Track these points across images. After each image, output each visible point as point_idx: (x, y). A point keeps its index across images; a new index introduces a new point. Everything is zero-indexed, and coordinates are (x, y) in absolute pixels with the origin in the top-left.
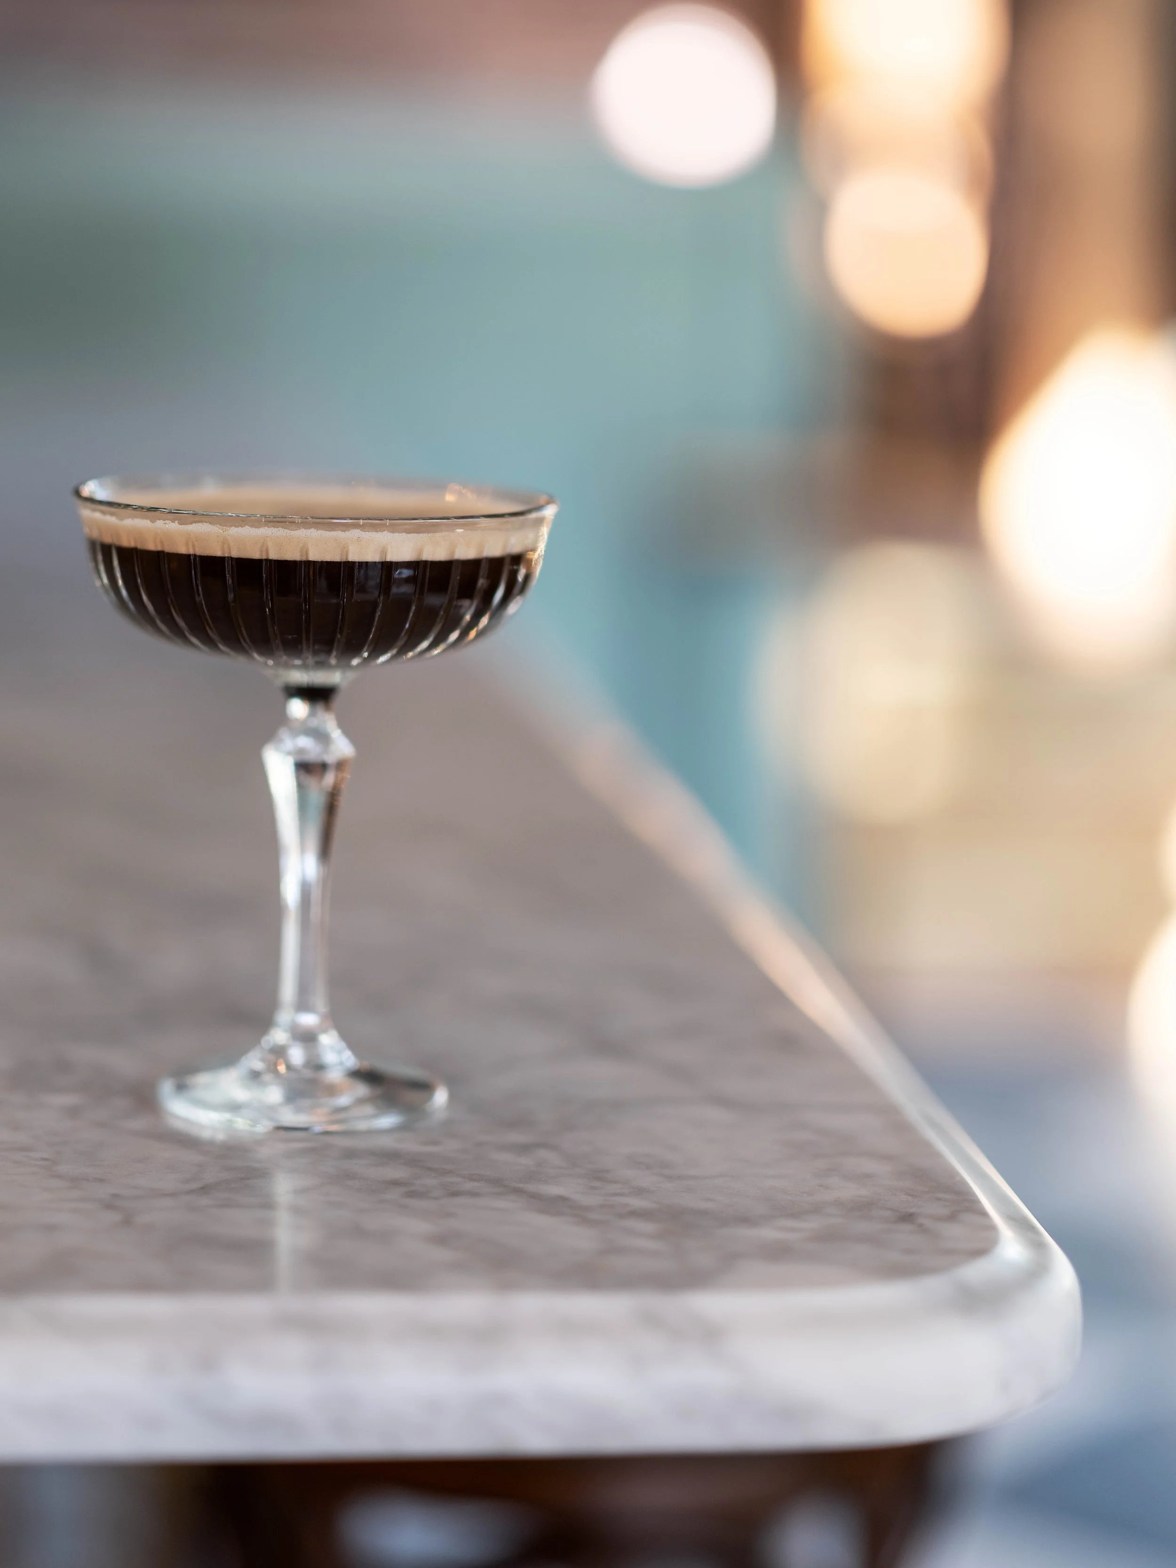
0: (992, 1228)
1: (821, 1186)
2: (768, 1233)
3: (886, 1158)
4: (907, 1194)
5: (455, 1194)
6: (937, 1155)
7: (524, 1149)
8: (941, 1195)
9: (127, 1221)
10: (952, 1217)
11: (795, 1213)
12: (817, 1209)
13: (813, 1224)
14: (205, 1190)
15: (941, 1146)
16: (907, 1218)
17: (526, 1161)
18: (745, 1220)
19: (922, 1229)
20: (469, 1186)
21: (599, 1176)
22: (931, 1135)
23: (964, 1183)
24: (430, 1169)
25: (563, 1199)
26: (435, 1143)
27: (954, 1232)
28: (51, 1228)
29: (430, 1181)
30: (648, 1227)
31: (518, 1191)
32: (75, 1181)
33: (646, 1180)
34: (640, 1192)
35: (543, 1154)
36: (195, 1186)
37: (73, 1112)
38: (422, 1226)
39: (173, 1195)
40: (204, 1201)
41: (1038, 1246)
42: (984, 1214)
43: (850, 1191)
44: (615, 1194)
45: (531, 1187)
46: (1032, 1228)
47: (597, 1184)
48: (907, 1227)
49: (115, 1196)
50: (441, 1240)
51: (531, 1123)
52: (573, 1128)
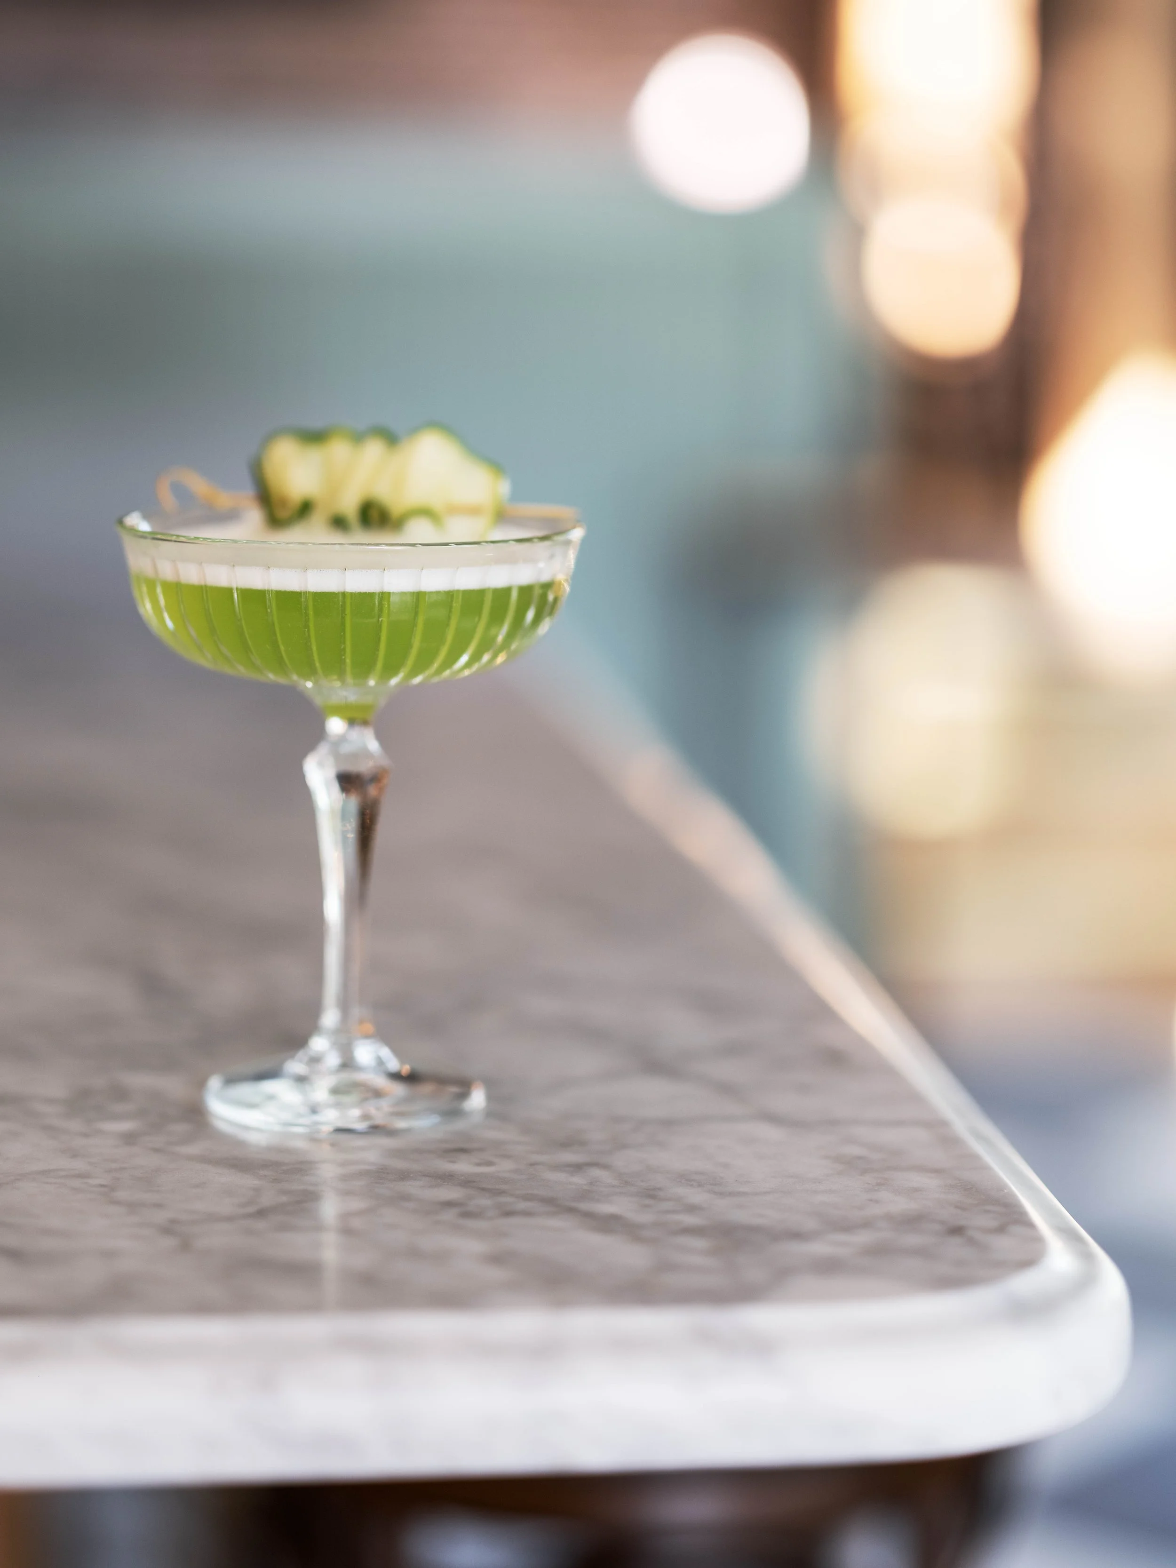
0: (1038, 1240)
1: (871, 1200)
2: (819, 1248)
3: (937, 1171)
4: (957, 1207)
5: (509, 1214)
6: (986, 1168)
7: (578, 1168)
8: (988, 1208)
9: (186, 1246)
10: (1001, 1229)
11: (846, 1227)
12: (867, 1224)
13: (863, 1238)
14: (261, 1213)
15: (988, 1159)
16: (957, 1231)
17: (578, 1180)
18: (797, 1235)
19: (972, 1242)
20: (522, 1205)
21: (651, 1194)
22: (978, 1148)
23: (1013, 1196)
24: (483, 1189)
25: (615, 1218)
26: (490, 1164)
27: (1003, 1244)
28: (109, 1255)
29: (484, 1201)
30: (700, 1243)
31: (571, 1210)
32: (133, 1207)
33: (697, 1196)
34: (692, 1209)
35: (596, 1172)
36: (251, 1209)
37: (129, 1139)
38: (475, 1246)
39: (230, 1219)
40: (260, 1225)
41: (1087, 1256)
42: (1030, 1225)
43: (900, 1205)
44: (668, 1212)
45: (584, 1206)
46: (1079, 1239)
47: (648, 1201)
48: (956, 1240)
49: (173, 1221)
50: (497, 1259)
51: (582, 1143)
52: (624, 1146)
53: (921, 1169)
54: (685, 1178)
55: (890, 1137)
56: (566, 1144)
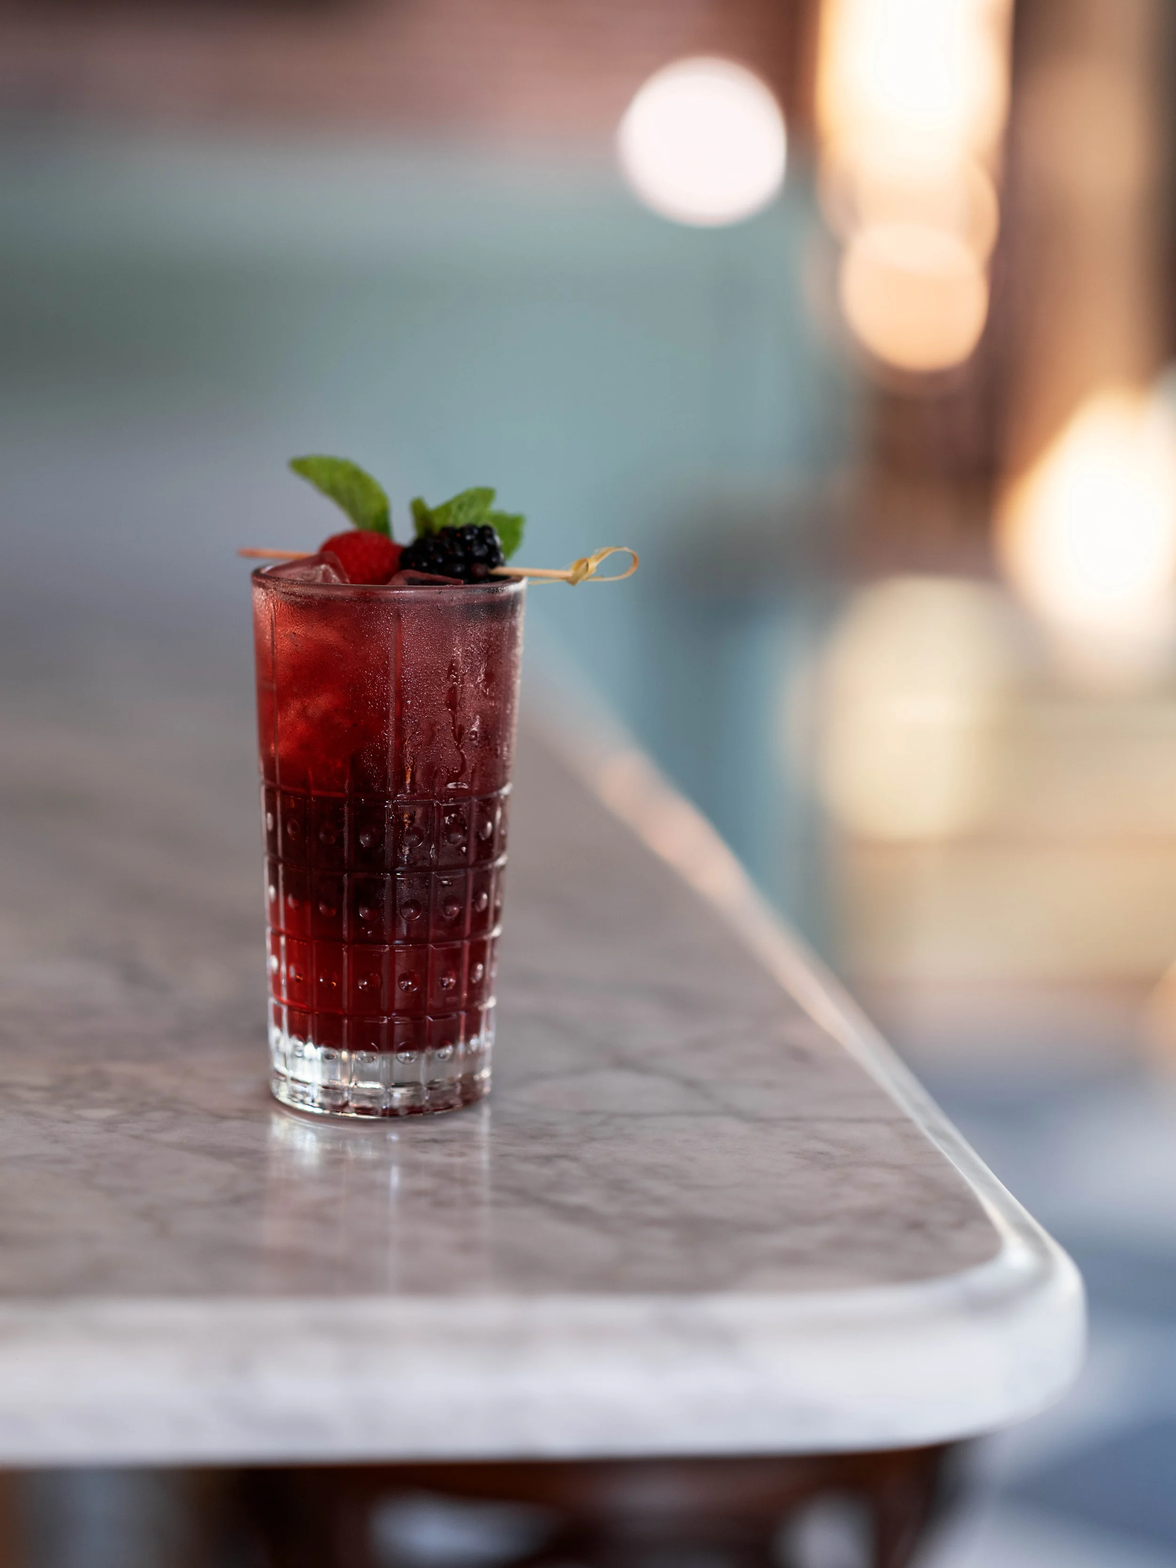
0: (997, 1235)
1: (833, 1195)
2: (781, 1241)
3: (895, 1167)
4: (918, 1203)
5: (477, 1204)
6: (946, 1164)
7: (547, 1159)
8: (947, 1204)
9: (163, 1231)
10: (960, 1225)
11: (806, 1220)
13: (823, 1232)
16: (916, 1226)
17: (547, 1172)
18: (758, 1228)
19: (932, 1237)
21: (618, 1186)
22: (938, 1145)
23: (970, 1191)
24: (454, 1180)
25: (582, 1208)
27: (962, 1240)
28: (87, 1239)
29: (455, 1191)
31: (539, 1201)
32: (113, 1192)
33: (662, 1189)
34: (658, 1201)
35: (565, 1164)
36: (228, 1196)
37: (110, 1125)
39: (206, 1205)
41: (1043, 1252)
42: (988, 1221)
43: (860, 1199)
44: (634, 1204)
45: (553, 1197)
46: (1036, 1235)
47: (615, 1193)
48: (916, 1235)
49: (151, 1207)
50: (463, 1248)
51: (552, 1136)
52: (592, 1139)
53: (881, 1164)
54: (651, 1171)
55: (855, 1133)
56: (534, 1137)
